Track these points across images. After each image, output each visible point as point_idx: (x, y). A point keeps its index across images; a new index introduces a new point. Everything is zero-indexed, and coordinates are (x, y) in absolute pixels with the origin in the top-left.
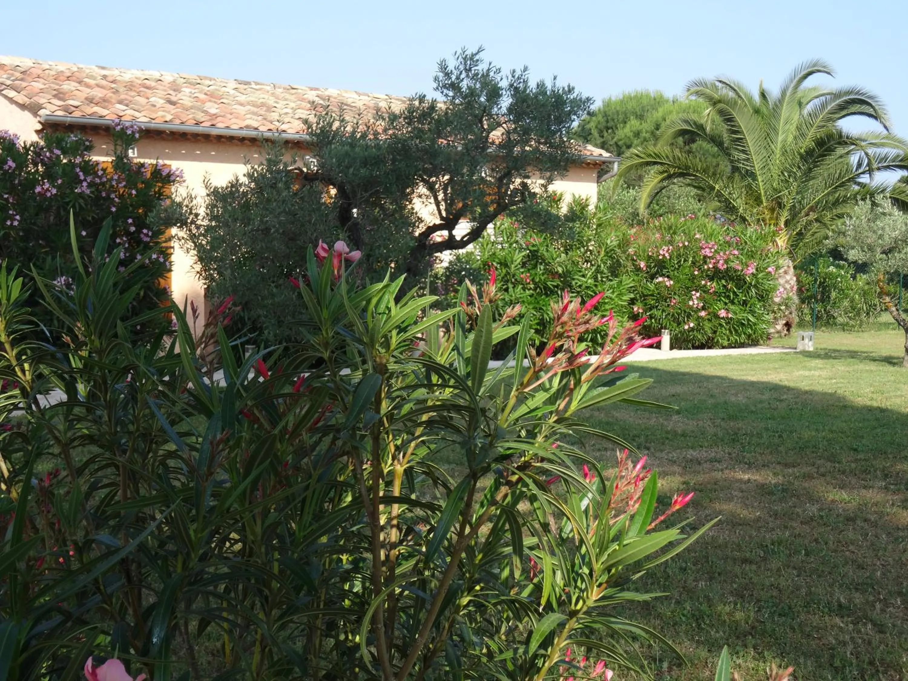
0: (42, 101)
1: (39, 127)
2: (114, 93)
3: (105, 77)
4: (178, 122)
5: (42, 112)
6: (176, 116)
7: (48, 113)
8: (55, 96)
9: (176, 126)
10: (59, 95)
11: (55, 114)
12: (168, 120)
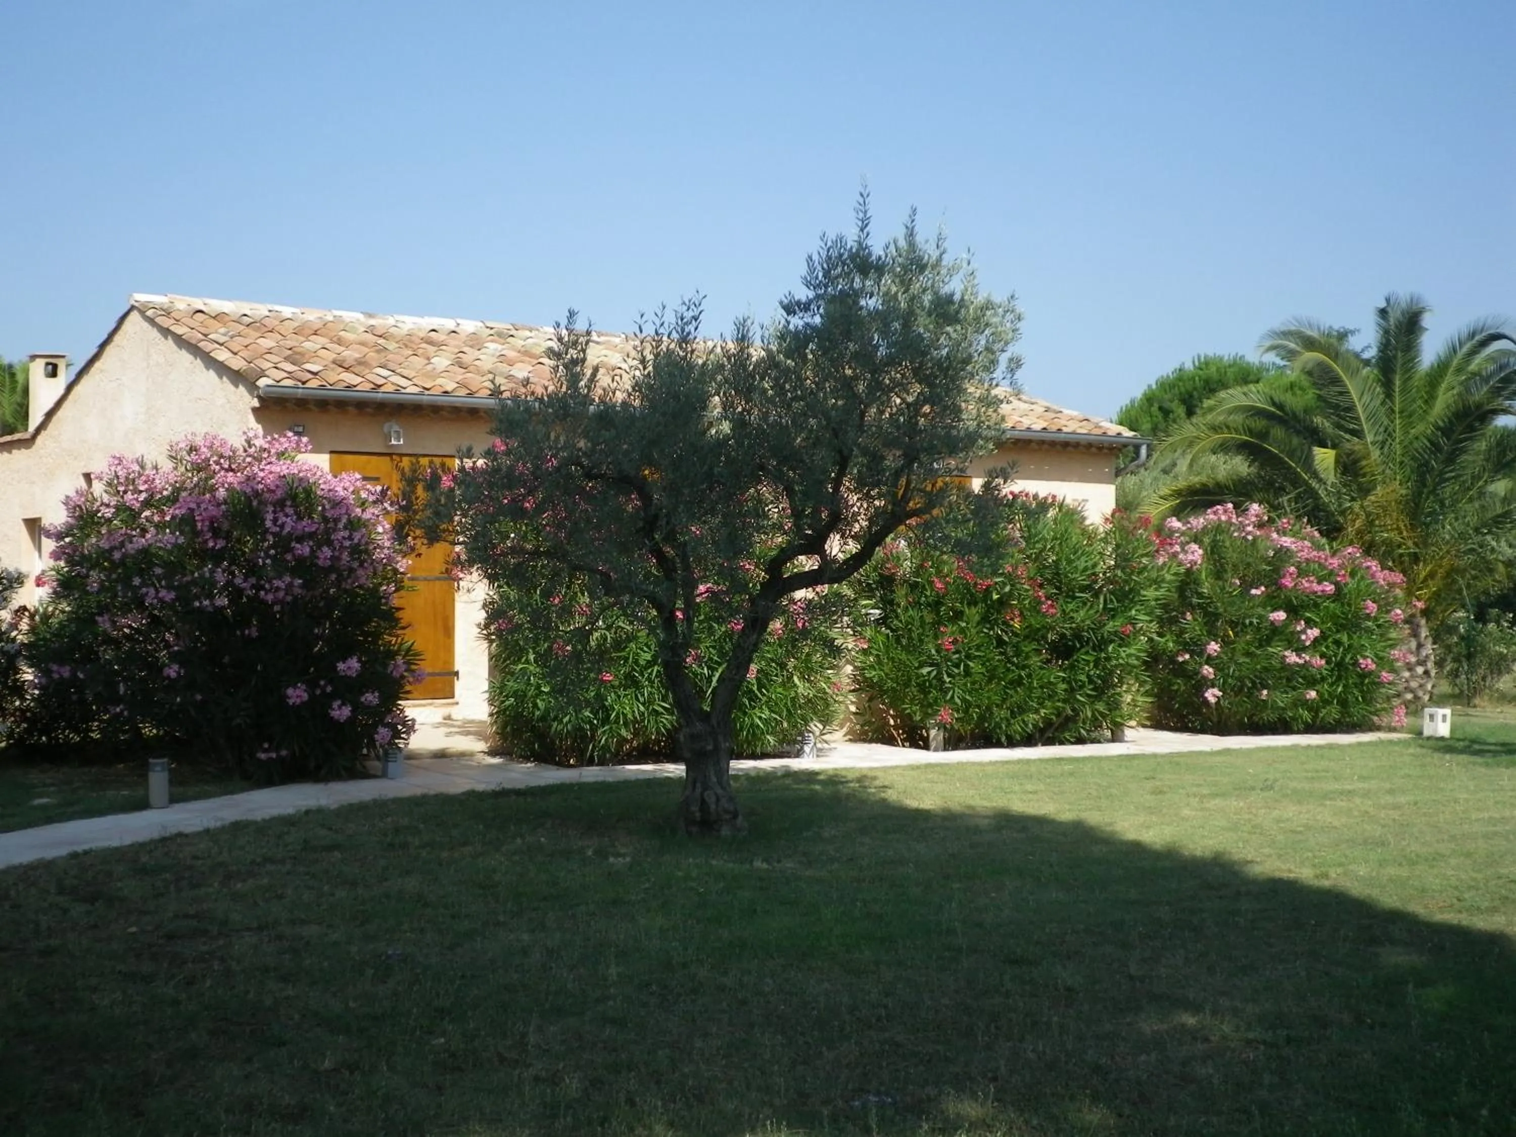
0: (266, 365)
1: (256, 403)
2: (378, 352)
3: (370, 330)
4: (463, 392)
5: (262, 382)
6: (462, 385)
7: (270, 382)
8: (287, 359)
9: (460, 397)
10: (295, 357)
11: (282, 384)
12: (449, 389)
